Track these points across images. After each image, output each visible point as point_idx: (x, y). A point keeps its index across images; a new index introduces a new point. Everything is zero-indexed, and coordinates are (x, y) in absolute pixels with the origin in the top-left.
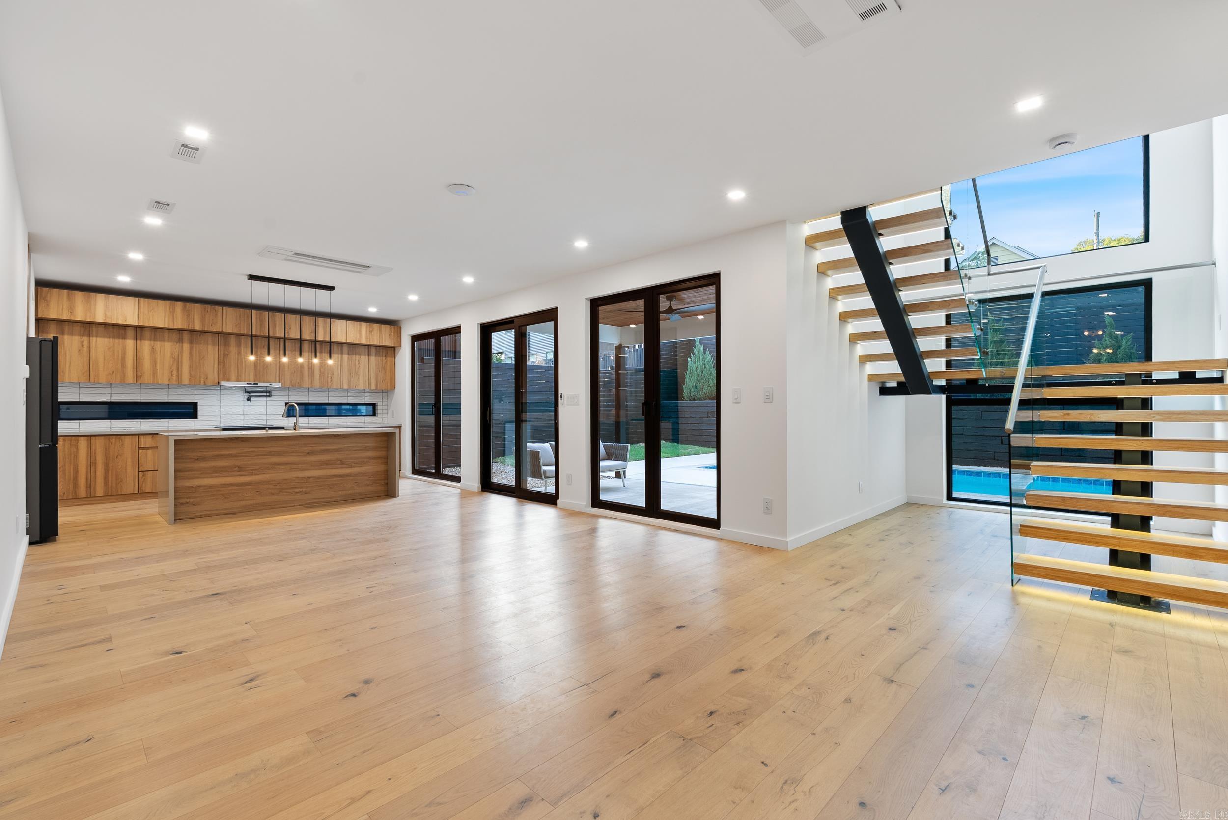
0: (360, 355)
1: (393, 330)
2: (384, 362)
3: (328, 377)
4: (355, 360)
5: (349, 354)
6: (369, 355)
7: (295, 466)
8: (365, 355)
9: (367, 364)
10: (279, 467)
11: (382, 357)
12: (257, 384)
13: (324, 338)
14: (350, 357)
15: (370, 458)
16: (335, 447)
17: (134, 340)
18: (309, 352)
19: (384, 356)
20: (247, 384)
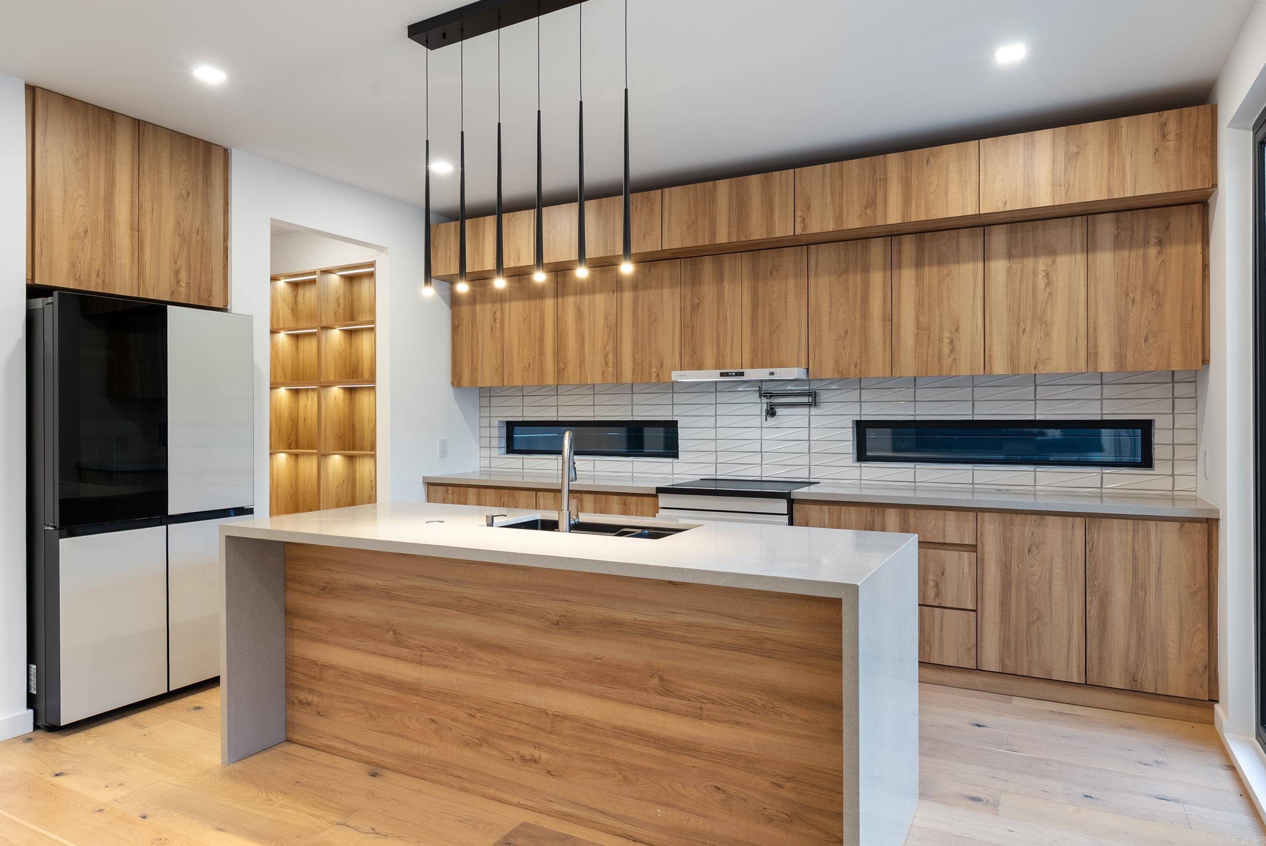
0: (1052, 252)
1: (1172, 127)
2: (1153, 265)
3: (941, 340)
4: (1035, 273)
5: (1010, 256)
6: (1089, 247)
7: (522, 664)
8: (1071, 251)
9: (1082, 282)
10: (480, 654)
11: (1146, 243)
12: (742, 374)
13: (903, 217)
14: (1016, 265)
15: (775, 692)
16: (639, 617)
17: (554, 297)
18: (885, 269)
19: (1153, 241)
20: (722, 375)
